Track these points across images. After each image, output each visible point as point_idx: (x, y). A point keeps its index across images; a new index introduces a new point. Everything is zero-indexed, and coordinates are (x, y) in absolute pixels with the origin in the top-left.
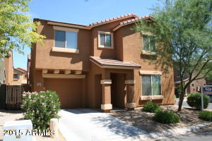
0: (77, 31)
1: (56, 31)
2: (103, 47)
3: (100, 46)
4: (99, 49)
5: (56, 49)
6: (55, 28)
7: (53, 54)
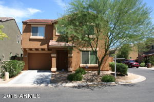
0: (45, 26)
1: (33, 27)
2: (59, 34)
3: (57, 34)
4: (56, 35)
5: (32, 37)
6: (32, 26)
7: (31, 40)
